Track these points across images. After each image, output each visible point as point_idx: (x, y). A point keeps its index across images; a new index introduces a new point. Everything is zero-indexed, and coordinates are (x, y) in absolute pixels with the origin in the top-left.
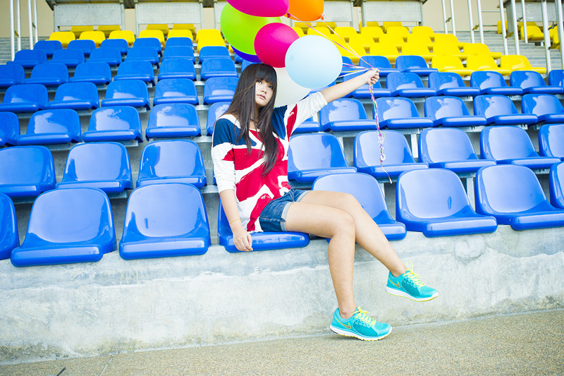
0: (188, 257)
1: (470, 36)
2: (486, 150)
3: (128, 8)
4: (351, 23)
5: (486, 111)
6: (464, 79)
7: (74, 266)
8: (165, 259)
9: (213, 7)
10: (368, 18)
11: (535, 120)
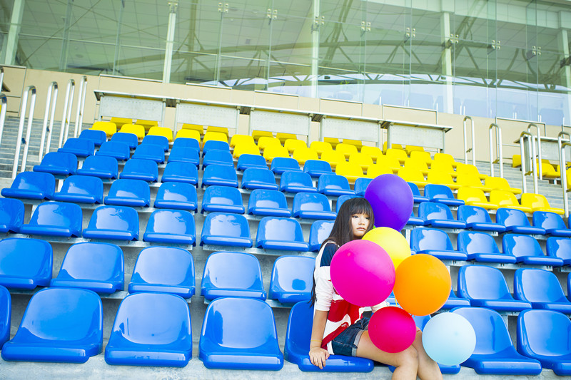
0: (264, 372)
1: (490, 167)
2: (519, 291)
3: (169, 106)
4: (377, 144)
5: (514, 249)
6: (489, 212)
7: (161, 369)
8: (244, 371)
9: (249, 114)
10: (393, 141)
11: (561, 263)
